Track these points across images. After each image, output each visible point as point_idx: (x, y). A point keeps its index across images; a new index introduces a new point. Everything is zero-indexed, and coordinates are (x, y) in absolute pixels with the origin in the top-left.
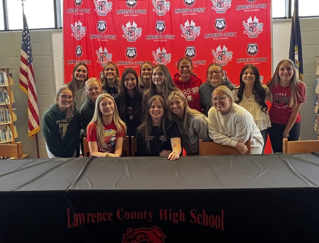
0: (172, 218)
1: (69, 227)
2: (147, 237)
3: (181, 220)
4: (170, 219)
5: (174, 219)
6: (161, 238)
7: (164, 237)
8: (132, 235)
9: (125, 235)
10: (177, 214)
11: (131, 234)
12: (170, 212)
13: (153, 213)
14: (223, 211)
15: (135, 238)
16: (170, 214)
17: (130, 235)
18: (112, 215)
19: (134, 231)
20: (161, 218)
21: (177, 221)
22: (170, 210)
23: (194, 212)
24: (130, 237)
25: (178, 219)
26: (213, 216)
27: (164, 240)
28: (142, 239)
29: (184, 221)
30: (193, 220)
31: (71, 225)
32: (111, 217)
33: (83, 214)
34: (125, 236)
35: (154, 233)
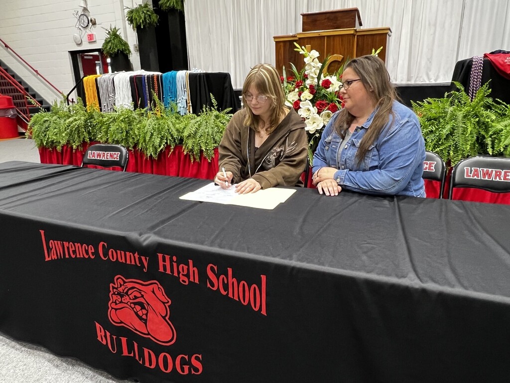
0: (179, 273)
1: (47, 259)
2: (142, 296)
3: (192, 279)
4: (176, 274)
5: (181, 275)
6: (164, 303)
7: (168, 302)
8: (123, 287)
9: (113, 286)
10: (186, 267)
11: (121, 285)
12: (175, 262)
13: (148, 258)
14: (263, 277)
15: (127, 293)
16: (175, 264)
17: (121, 287)
18: (93, 251)
19: (125, 282)
20: (161, 270)
21: (186, 279)
22: (175, 258)
23: (212, 269)
24: (121, 289)
25: (188, 276)
26: (246, 284)
27: (169, 306)
28: (136, 297)
29: (197, 281)
30: (212, 285)
31: (49, 257)
32: (93, 254)
33: (59, 242)
34: (113, 288)
35: (153, 292)
